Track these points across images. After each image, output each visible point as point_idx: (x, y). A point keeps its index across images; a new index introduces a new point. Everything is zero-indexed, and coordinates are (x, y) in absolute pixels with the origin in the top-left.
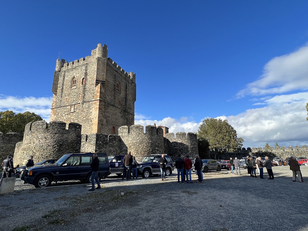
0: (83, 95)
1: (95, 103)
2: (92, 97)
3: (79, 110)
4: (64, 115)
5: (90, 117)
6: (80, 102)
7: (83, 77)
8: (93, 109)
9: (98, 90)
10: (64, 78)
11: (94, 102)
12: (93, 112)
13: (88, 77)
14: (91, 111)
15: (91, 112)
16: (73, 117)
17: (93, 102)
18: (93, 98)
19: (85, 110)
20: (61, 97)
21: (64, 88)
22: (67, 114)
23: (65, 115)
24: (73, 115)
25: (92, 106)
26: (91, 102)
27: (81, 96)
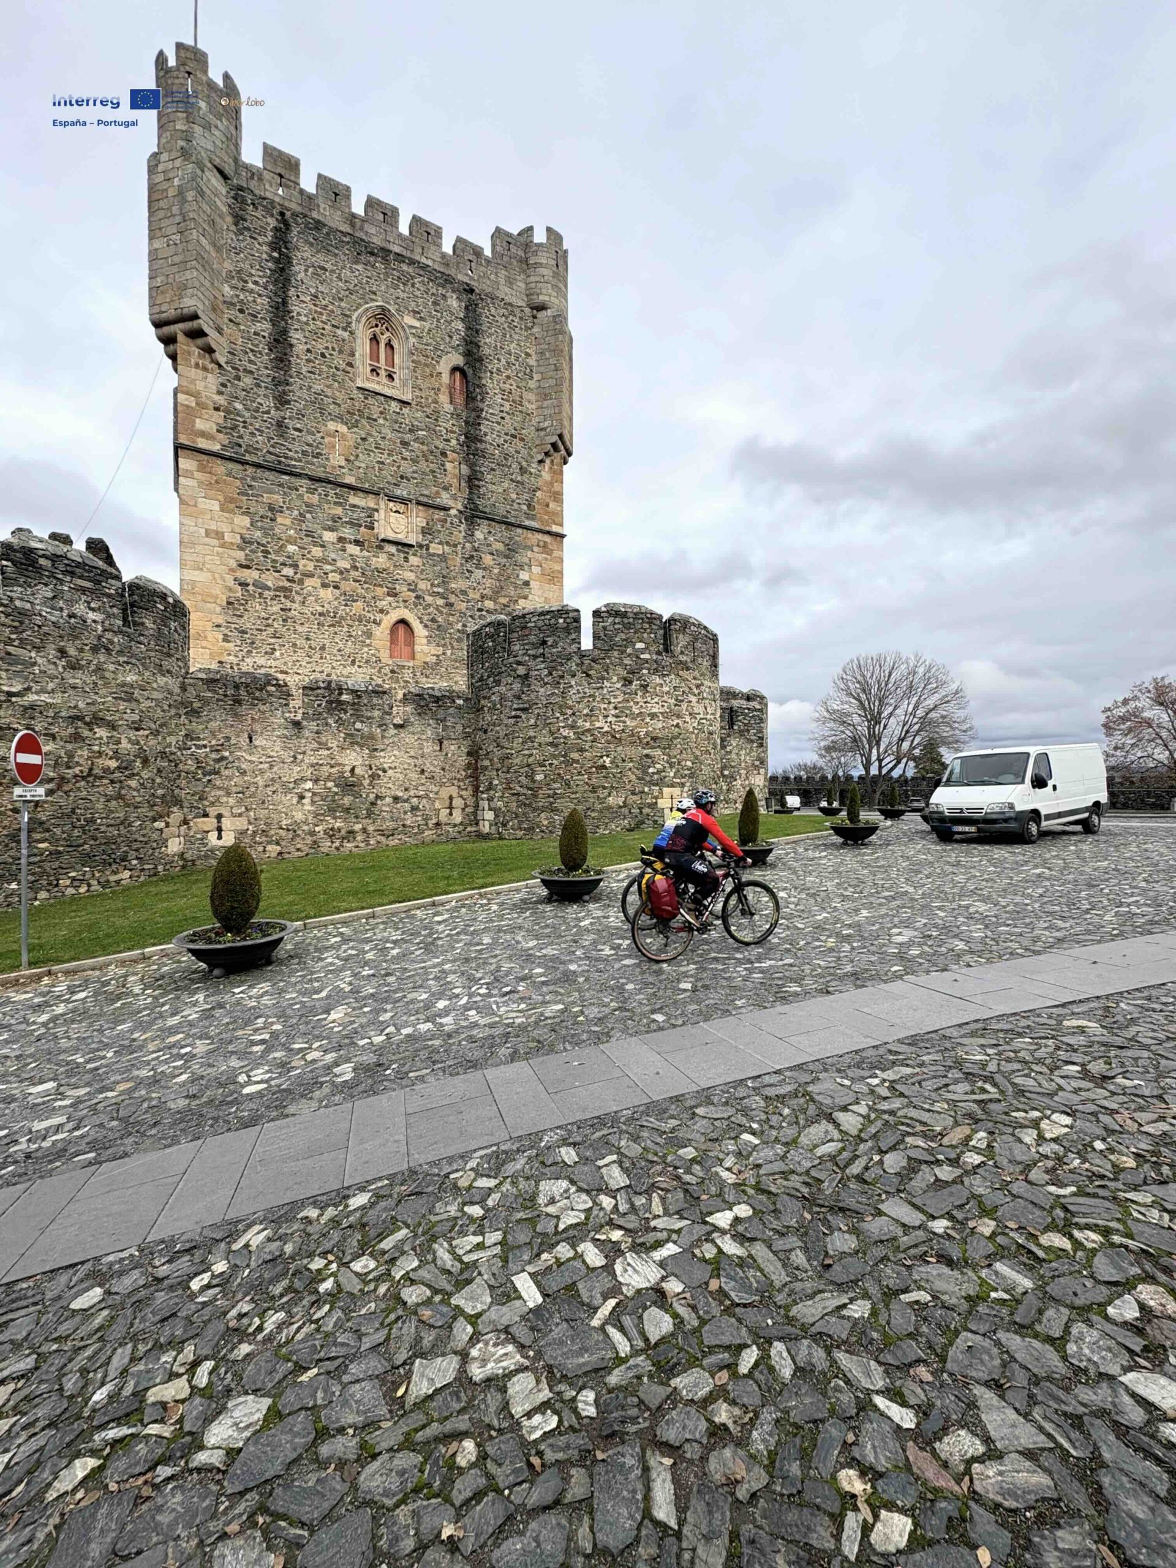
0: (465, 469)
1: (544, 546)
2: (525, 507)
3: (447, 543)
4: (329, 536)
5: (522, 602)
6: (445, 499)
7: (458, 360)
8: (536, 570)
9: (552, 483)
10: (282, 269)
11: (540, 536)
12: (533, 584)
13: (490, 383)
14: (524, 576)
15: (527, 584)
16: (410, 576)
17: (530, 534)
18: (528, 516)
19: (488, 560)
20: (282, 401)
22: (357, 542)
23: (341, 540)
24: (406, 559)
25: (529, 554)
26: (519, 531)
27: (449, 466)
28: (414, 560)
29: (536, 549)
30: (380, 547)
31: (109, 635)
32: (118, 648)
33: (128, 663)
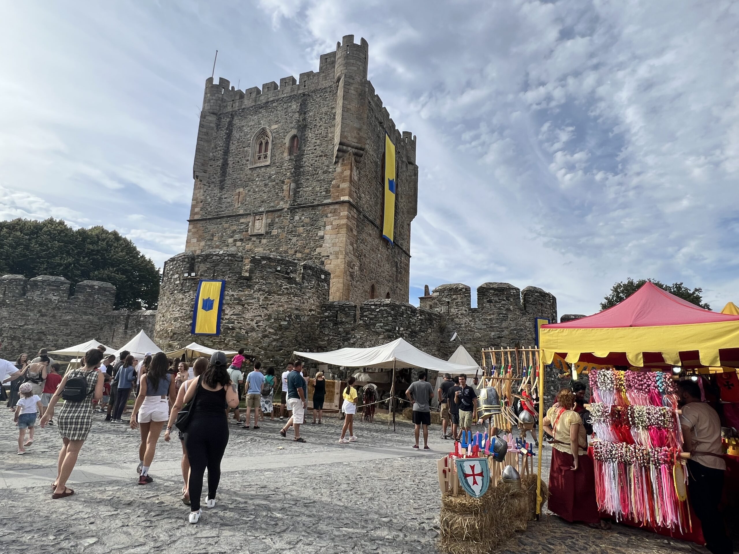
0: (293, 185)
1: (334, 212)
2: (324, 193)
3: (280, 228)
5: (318, 250)
6: (282, 205)
7: (294, 132)
8: (329, 227)
9: (342, 172)
10: (229, 136)
11: (332, 207)
12: (327, 237)
13: (310, 135)
14: (321, 233)
15: (322, 238)
16: (261, 249)
17: (326, 208)
18: (326, 197)
19: (300, 230)
20: (222, 188)
21: (230, 163)
22: (241, 240)
23: (235, 241)
24: (260, 242)
25: (325, 219)
26: (320, 208)
27: (285, 187)
28: (264, 241)
29: (329, 215)
30: (250, 239)
31: (60, 304)
32: (63, 307)
33: (67, 312)
